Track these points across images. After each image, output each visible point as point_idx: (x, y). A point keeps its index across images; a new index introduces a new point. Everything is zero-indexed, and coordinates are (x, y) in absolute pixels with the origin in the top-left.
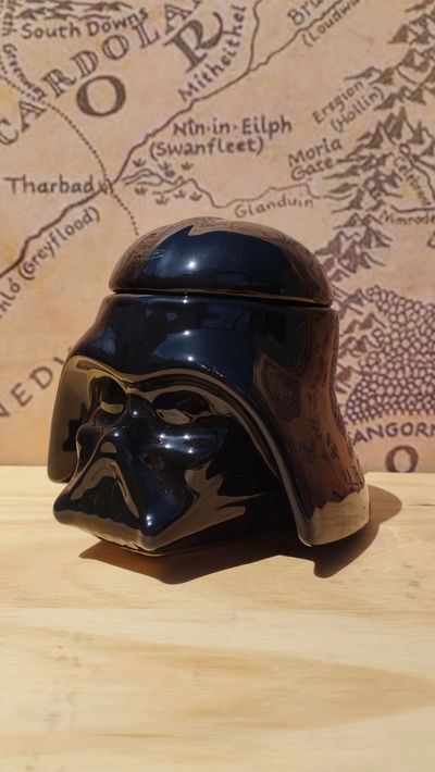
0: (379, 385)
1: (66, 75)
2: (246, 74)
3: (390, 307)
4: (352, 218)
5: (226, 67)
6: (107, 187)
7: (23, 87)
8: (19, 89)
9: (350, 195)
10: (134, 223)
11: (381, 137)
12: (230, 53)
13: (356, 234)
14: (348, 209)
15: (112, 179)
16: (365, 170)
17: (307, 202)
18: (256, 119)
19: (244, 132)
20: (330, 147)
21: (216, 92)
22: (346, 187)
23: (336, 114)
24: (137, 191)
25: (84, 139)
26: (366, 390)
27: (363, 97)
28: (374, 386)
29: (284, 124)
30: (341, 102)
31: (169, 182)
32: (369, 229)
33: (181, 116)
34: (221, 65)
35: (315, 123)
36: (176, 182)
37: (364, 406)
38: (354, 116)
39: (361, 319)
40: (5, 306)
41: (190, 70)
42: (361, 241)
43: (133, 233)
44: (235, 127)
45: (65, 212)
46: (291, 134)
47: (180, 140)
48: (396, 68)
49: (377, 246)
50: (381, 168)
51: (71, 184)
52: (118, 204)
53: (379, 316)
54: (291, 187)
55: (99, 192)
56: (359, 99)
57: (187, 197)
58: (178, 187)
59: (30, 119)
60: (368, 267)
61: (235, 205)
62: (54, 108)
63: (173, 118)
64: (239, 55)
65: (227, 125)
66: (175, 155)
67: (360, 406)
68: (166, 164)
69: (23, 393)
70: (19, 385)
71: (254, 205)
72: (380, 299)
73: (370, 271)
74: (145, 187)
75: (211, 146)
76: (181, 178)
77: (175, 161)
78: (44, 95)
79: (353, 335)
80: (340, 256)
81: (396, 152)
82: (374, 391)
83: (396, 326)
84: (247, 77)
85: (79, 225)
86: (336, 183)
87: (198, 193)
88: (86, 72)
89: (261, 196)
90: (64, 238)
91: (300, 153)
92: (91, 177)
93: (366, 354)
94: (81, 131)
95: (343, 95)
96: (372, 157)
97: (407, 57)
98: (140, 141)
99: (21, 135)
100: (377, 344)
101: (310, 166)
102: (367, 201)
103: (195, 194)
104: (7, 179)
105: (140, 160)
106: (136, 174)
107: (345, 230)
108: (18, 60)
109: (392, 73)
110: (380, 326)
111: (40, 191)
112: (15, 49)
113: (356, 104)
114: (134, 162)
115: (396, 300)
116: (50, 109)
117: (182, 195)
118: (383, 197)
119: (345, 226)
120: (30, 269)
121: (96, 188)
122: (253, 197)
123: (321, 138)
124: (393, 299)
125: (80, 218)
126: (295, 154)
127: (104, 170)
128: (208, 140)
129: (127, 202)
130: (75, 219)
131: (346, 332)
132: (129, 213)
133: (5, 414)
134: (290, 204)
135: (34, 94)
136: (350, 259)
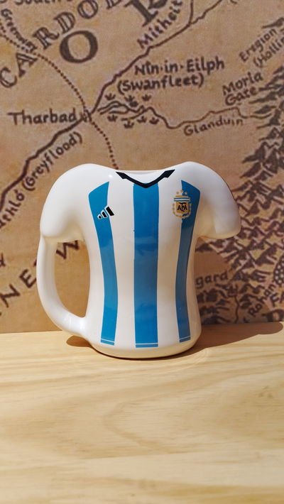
1: (51, 32)
2: (188, 26)
4: (272, 131)
5: (173, 22)
6: (86, 117)
7: (19, 43)
8: (15, 44)
9: (270, 115)
10: (108, 143)
12: (175, 11)
13: (276, 143)
14: (269, 125)
15: (90, 111)
16: (280, 96)
17: (238, 121)
18: (197, 60)
20: (253, 79)
21: (166, 41)
22: (267, 108)
23: (257, 54)
24: (109, 118)
25: (67, 81)
27: (276, 41)
29: (218, 63)
30: (260, 45)
31: (134, 111)
33: (140, 60)
34: (168, 19)
35: (242, 62)
36: (139, 110)
38: (271, 56)
40: (13, 212)
41: (144, 25)
42: (280, 149)
43: (108, 150)
44: (182, 67)
45: (56, 137)
46: (224, 70)
47: (140, 78)
51: (59, 115)
52: (95, 129)
54: (226, 110)
55: (80, 121)
56: (274, 42)
57: (148, 121)
58: (140, 114)
59: (25, 66)
61: (184, 126)
62: (43, 58)
63: (135, 61)
64: (182, 13)
65: (176, 66)
66: (137, 90)
67: (283, 273)
68: (130, 96)
69: (29, 277)
70: (26, 271)
71: (199, 125)
74: (115, 115)
75: (164, 81)
76: (142, 107)
77: (137, 95)
78: (35, 48)
79: (277, 220)
80: (265, 161)
84: (189, 28)
85: (66, 147)
86: (259, 106)
88: (66, 29)
89: (204, 118)
91: (231, 84)
92: (74, 110)
94: (65, 75)
95: (262, 39)
98: (111, 80)
99: (18, 79)
101: (239, 94)
103: (153, 119)
104: (10, 114)
105: (111, 95)
106: (108, 106)
107: (267, 141)
108: (13, 21)
111: (36, 122)
112: (11, 13)
113: (271, 45)
114: (106, 96)
116: (40, 59)
117: (144, 120)
119: (268, 138)
120: (31, 182)
121: (78, 117)
122: (197, 119)
123: (246, 72)
125: (68, 141)
126: (227, 86)
127: (83, 104)
128: (162, 77)
129: (102, 127)
130: (64, 142)
131: (271, 218)
132: (104, 135)
133: (16, 294)
134: (226, 123)
135: (27, 48)
136: (272, 162)
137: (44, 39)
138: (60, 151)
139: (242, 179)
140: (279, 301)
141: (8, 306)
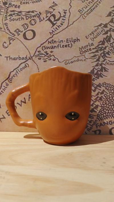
0: (106, 110)
1: (20, 30)
2: (67, 27)
3: (109, 88)
4: (97, 64)
5: (62, 26)
6: (31, 58)
7: (10, 34)
8: (8, 34)
9: (97, 58)
10: (38, 67)
11: (105, 42)
12: (63, 22)
13: (99, 68)
14: (96, 61)
15: (32, 56)
16: (100, 51)
17: (84, 60)
18: (70, 39)
20: (90, 45)
21: (59, 32)
22: (95, 56)
23: (92, 36)
24: (38, 59)
26: (103, 111)
27: (99, 31)
28: (105, 110)
29: (78, 40)
30: (93, 33)
31: (47, 56)
32: (102, 67)
33: (50, 39)
34: (60, 25)
35: (86, 39)
36: (49, 56)
37: (102, 116)
38: (97, 37)
39: (101, 91)
40: (5, 90)
41: (52, 27)
42: (100, 70)
43: (38, 70)
44: (64, 41)
45: (20, 65)
46: (80, 42)
47: (50, 45)
48: (108, 23)
49: (104, 71)
50: (105, 50)
51: (21, 58)
52: (34, 62)
53: (106, 90)
54: (80, 56)
55: (29, 59)
56: (98, 32)
57: (52, 60)
59: (11, 41)
60: (102, 77)
61: (65, 62)
62: (17, 39)
63: (48, 39)
64: (65, 23)
65: (62, 41)
66: (49, 49)
67: (101, 116)
68: (46, 51)
71: (70, 61)
72: (106, 86)
73: (103, 78)
75: (58, 46)
76: (50, 55)
77: (49, 51)
78: (15, 35)
79: (99, 96)
80: (94, 74)
81: (109, 46)
82: (105, 112)
83: (111, 93)
84: (67, 28)
85: (23, 68)
86: (92, 55)
87: (55, 59)
88: (25, 29)
89: (72, 59)
90: (20, 72)
91: (82, 47)
92: (27, 56)
93: (102, 101)
94: (24, 44)
95: (94, 31)
96: (102, 47)
97: (111, 20)
98: (40, 46)
99: (9, 46)
100: (105, 98)
101: (85, 50)
102: (102, 59)
103: (54, 59)
104: (5, 57)
105: (39, 51)
106: (38, 54)
107: (95, 67)
108: (8, 27)
109: (107, 25)
110: (106, 93)
111: (14, 60)
112: (8, 24)
113: (97, 33)
115: (111, 86)
116: (16, 39)
117: (50, 59)
118: (106, 58)
119: (95, 66)
120: (11, 80)
121: (28, 58)
123: (88, 43)
124: (110, 86)
125: (24, 66)
126: (81, 47)
127: (30, 54)
128: (57, 45)
129: (36, 62)
130: (23, 66)
131: (96, 95)
132: (37, 64)
133: (4, 118)
134: (80, 61)
135: (12, 35)
136: (97, 75)
137: (18, 32)
140: (99, 126)
141: (1, 122)
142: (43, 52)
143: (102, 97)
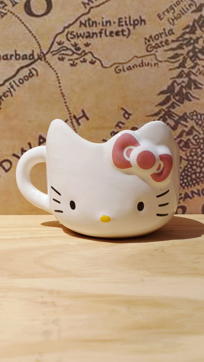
0: (197, 167)
3: (202, 123)
4: (181, 72)
6: (42, 57)
9: (179, 60)
10: (58, 77)
11: (196, 27)
13: (183, 82)
14: (178, 68)
15: (45, 52)
16: (187, 46)
17: (155, 64)
18: (125, 18)
19: (119, 25)
20: (167, 33)
22: (177, 56)
23: (170, 15)
24: (59, 59)
25: (29, 30)
26: (190, 170)
27: (185, 6)
28: (194, 167)
29: (142, 21)
30: (173, 9)
31: (78, 54)
32: (190, 79)
33: (83, 17)
35: (159, 20)
36: (81, 53)
37: (189, 178)
38: (180, 17)
39: (187, 130)
42: (186, 86)
43: (57, 82)
44: (114, 23)
45: (18, 71)
46: (146, 26)
47: (83, 30)
49: (195, 89)
50: (196, 45)
51: (21, 55)
52: (48, 66)
53: (197, 128)
54: (146, 56)
55: (37, 59)
56: (183, 7)
57: (88, 62)
58: (82, 56)
60: (190, 100)
61: (115, 66)
62: (11, 13)
63: (79, 18)
65: (110, 21)
66: (81, 38)
67: (187, 179)
68: (75, 43)
71: (126, 66)
72: (197, 118)
73: (191, 103)
74: (64, 56)
75: (101, 33)
76: (84, 51)
77: (81, 42)
78: (6, 5)
79: (183, 139)
80: (174, 94)
82: (195, 170)
85: (26, 78)
86: (171, 54)
87: (94, 60)
89: (130, 61)
91: (151, 37)
92: (33, 51)
93: (190, 149)
94: (27, 25)
95: (174, 4)
96: (191, 38)
98: (61, 31)
100: (196, 144)
101: (157, 44)
102: (189, 63)
103: (92, 60)
105: (61, 41)
106: (59, 49)
107: (177, 80)
110: (197, 133)
111: (4, 59)
113: (181, 9)
114: (57, 42)
116: (9, 13)
117: (85, 61)
118: (199, 62)
119: (177, 77)
121: (36, 57)
122: (124, 62)
123: (162, 28)
125: (27, 74)
126: (148, 38)
127: (40, 47)
128: (99, 30)
129: (54, 65)
130: (24, 75)
131: (178, 137)
132: (55, 71)
134: (146, 65)
136: (180, 96)
138: (21, 81)
139: (157, 108)
140: (182, 200)
142: (67, 44)
143: (189, 142)
